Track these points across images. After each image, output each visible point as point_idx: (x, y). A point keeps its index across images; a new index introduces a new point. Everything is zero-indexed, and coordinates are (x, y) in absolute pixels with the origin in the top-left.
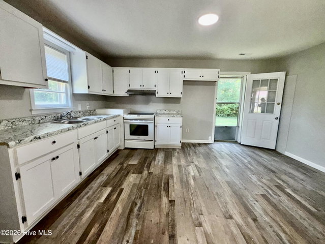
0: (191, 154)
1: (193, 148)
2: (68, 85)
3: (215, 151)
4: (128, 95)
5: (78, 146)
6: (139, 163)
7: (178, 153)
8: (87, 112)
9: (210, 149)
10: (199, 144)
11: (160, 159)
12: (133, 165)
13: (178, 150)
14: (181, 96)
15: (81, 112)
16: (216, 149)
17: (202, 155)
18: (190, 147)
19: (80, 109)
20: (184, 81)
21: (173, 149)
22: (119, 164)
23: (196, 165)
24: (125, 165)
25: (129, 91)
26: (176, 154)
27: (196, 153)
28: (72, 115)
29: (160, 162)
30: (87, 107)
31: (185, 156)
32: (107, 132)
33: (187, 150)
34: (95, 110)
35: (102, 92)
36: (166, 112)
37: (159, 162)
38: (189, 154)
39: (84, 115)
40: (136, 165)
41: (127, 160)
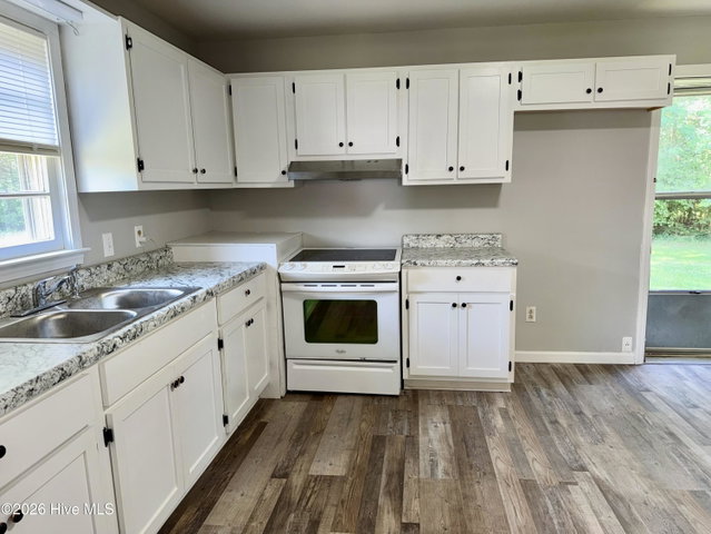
0: (563, 421)
1: (560, 389)
2: (59, 160)
3: (663, 407)
4: (291, 184)
5: (108, 436)
6: (352, 467)
7: (505, 414)
8: (135, 259)
9: (637, 394)
10: (584, 370)
11: (436, 446)
12: (331, 479)
13: (501, 403)
14: (506, 178)
15: (116, 265)
16: (664, 393)
17: (609, 423)
18: (549, 386)
19: (109, 252)
20: (516, 113)
21: (480, 394)
22: (273, 476)
23: (598, 482)
24: (297, 480)
25: (295, 167)
26: (499, 422)
27: (579, 413)
28: (80, 281)
29: (442, 465)
30: (138, 239)
31: (538, 432)
32: (221, 344)
33: (541, 399)
34: (166, 249)
35: (193, 177)
36: (440, 243)
37: (434, 464)
38: (555, 422)
39: (128, 278)
40: (343, 479)
41: (302, 453)
